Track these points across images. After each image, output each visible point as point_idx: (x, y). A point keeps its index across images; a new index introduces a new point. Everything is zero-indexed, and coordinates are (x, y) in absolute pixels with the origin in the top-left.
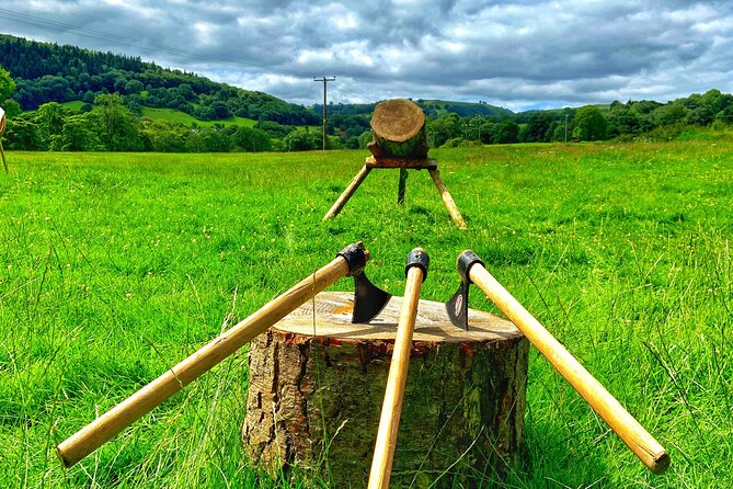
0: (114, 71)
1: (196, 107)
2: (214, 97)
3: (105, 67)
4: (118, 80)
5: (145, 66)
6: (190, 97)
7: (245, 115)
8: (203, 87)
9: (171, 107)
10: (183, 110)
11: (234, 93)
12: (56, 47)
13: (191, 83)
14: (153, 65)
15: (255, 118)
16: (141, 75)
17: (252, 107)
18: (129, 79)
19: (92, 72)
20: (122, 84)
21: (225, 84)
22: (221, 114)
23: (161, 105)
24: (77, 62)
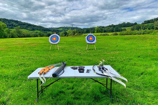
0: (13, 23)
1: (29, 29)
2: (32, 27)
3: (11, 22)
4: (14, 24)
5: (19, 22)
6: (27, 27)
7: (38, 30)
8: (29, 25)
9: (24, 29)
10: (26, 29)
11: (35, 26)
12: (2, 19)
13: (27, 24)
14: (20, 21)
15: (40, 30)
16: (18, 23)
17: (39, 28)
18: (16, 24)
19: (9, 23)
20: (15, 25)
21: (33, 25)
22: (33, 30)
23: (22, 28)
24: (6, 21)
